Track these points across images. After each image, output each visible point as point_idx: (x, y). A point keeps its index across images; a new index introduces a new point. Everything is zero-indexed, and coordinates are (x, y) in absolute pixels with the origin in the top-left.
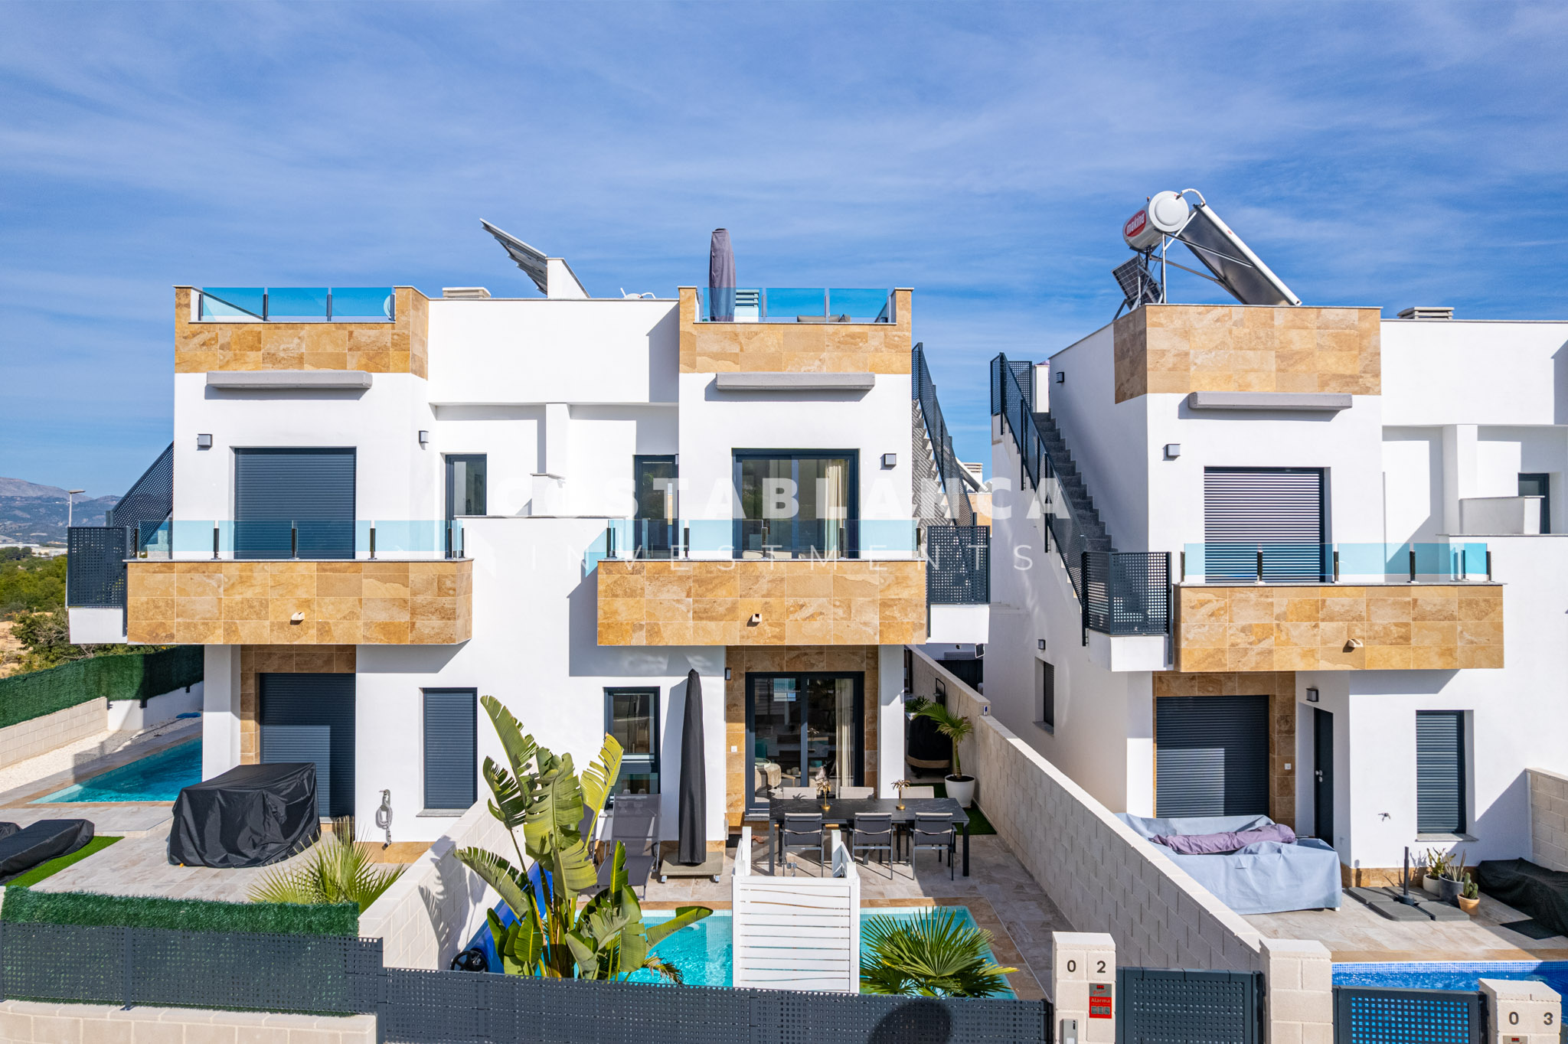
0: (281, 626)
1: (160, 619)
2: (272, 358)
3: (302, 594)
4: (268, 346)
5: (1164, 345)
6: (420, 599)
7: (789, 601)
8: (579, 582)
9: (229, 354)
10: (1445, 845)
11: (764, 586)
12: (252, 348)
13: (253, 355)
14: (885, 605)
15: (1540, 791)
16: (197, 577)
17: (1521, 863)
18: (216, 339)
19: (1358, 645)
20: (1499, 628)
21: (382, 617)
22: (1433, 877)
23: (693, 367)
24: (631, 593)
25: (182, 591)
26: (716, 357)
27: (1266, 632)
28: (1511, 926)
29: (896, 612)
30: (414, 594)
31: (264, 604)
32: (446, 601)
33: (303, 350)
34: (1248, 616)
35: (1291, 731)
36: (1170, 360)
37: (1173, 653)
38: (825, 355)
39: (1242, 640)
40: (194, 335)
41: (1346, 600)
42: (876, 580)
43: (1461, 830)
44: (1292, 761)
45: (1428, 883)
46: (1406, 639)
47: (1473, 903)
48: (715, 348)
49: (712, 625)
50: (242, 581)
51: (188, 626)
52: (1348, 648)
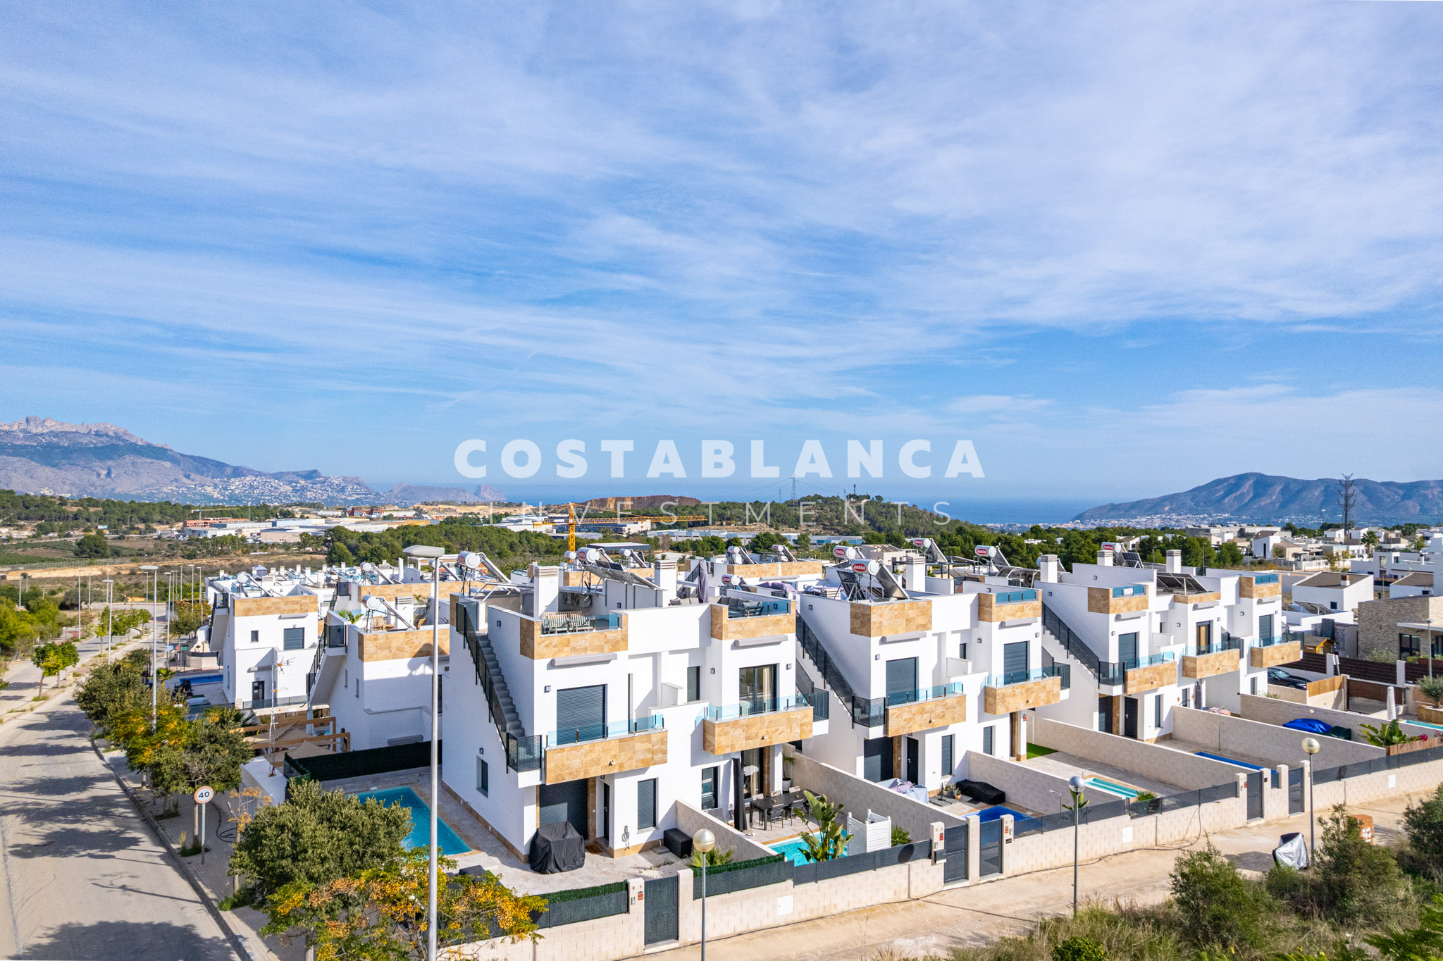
0: (605, 767)
1: (560, 772)
2: (574, 649)
3: (613, 753)
4: (573, 644)
5: (876, 620)
6: (655, 748)
7: (774, 729)
8: (694, 729)
9: (557, 649)
10: (948, 778)
11: (766, 724)
12: (566, 646)
13: (567, 649)
14: (801, 725)
15: (971, 757)
16: (573, 752)
17: (966, 781)
18: (551, 643)
19: (933, 721)
20: (965, 709)
21: (642, 757)
22: (946, 790)
23: (727, 637)
24: (726, 734)
25: (568, 759)
26: (735, 633)
27: (910, 719)
28: (969, 802)
29: (804, 728)
30: (653, 746)
31: (599, 759)
32: (663, 747)
33: (587, 645)
34: (906, 716)
35: (901, 746)
36: (877, 625)
37: (886, 731)
38: (769, 629)
39: (904, 724)
40: (542, 642)
41: (930, 706)
42: (799, 717)
43: (951, 773)
44: (900, 756)
45: (945, 792)
46: (944, 716)
47: (959, 797)
48: (734, 629)
49: (750, 741)
50: (591, 751)
51: (570, 773)
52: (930, 722)
